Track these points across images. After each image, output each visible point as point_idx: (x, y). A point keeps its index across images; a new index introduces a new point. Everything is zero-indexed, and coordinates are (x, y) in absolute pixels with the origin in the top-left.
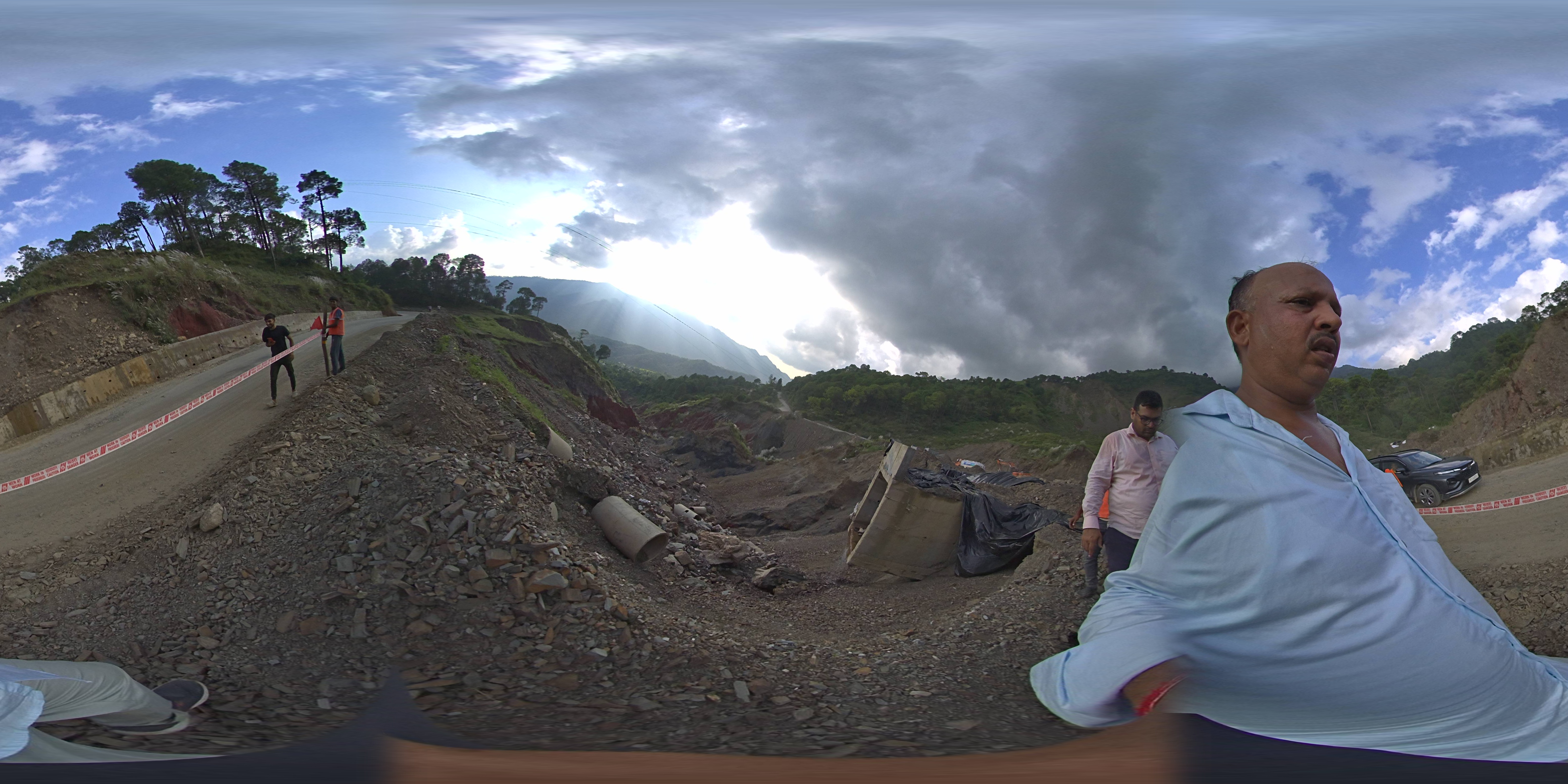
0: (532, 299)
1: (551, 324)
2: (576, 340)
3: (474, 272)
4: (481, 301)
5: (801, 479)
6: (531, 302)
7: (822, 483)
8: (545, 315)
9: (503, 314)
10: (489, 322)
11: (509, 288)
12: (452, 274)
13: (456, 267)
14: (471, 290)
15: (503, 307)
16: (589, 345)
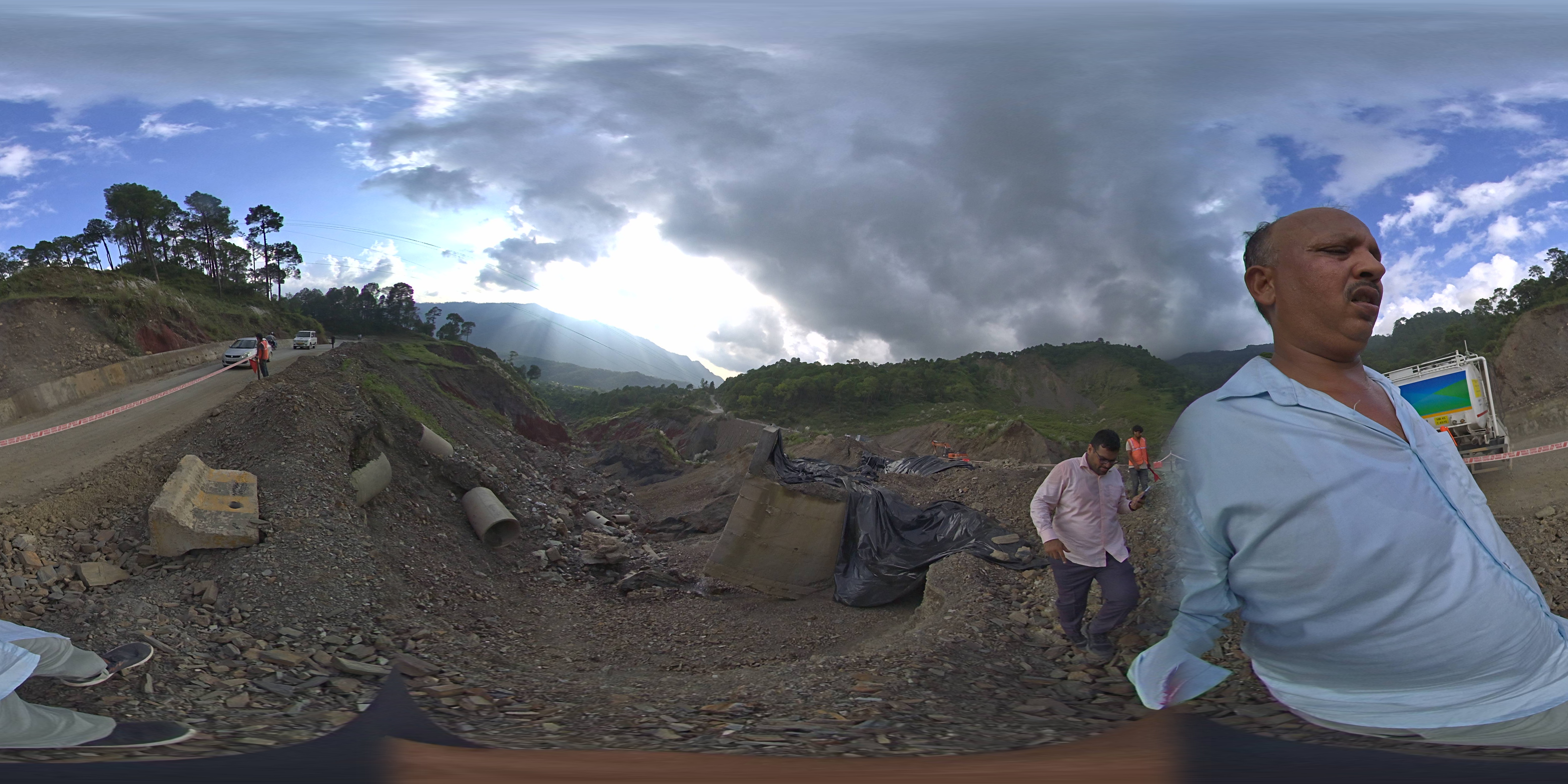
0: (460, 324)
1: (480, 348)
2: (506, 362)
3: (404, 301)
4: (411, 328)
5: (727, 479)
6: (460, 327)
8: (473, 339)
9: (432, 339)
10: (418, 349)
11: (438, 315)
12: (382, 303)
13: (386, 296)
14: (401, 318)
15: (433, 334)
16: (519, 366)
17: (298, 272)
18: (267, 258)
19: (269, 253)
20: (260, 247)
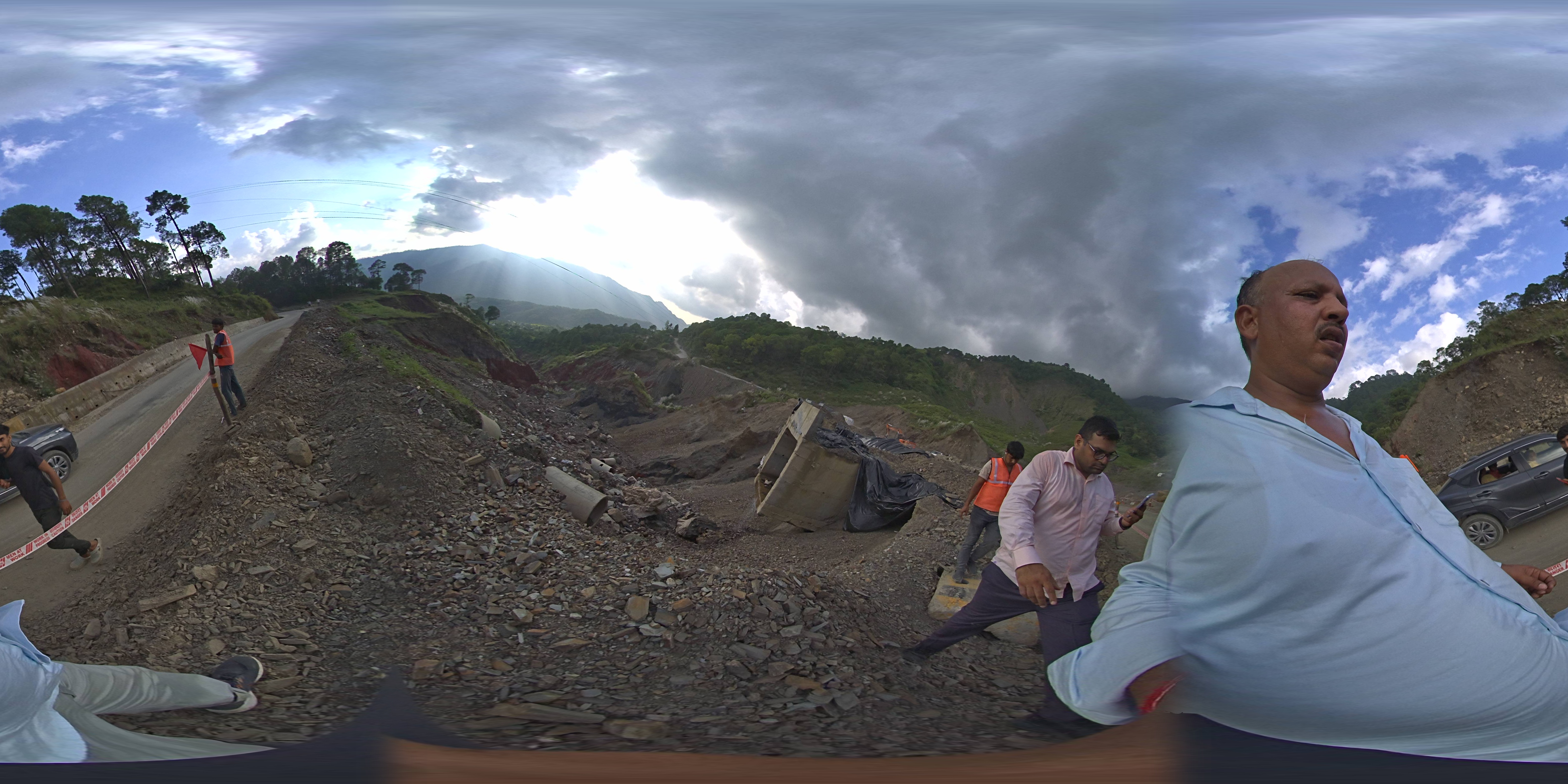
0: (409, 273)
1: (434, 295)
2: (463, 305)
3: (343, 259)
4: (357, 286)
5: (702, 427)
6: (410, 276)
7: (721, 431)
8: (426, 286)
9: (383, 293)
10: (371, 305)
11: (382, 267)
12: (321, 265)
13: (324, 257)
14: (344, 277)
15: (381, 287)
16: (476, 308)
17: (224, 250)
18: (186, 246)
19: (185, 237)
20: (174, 236)
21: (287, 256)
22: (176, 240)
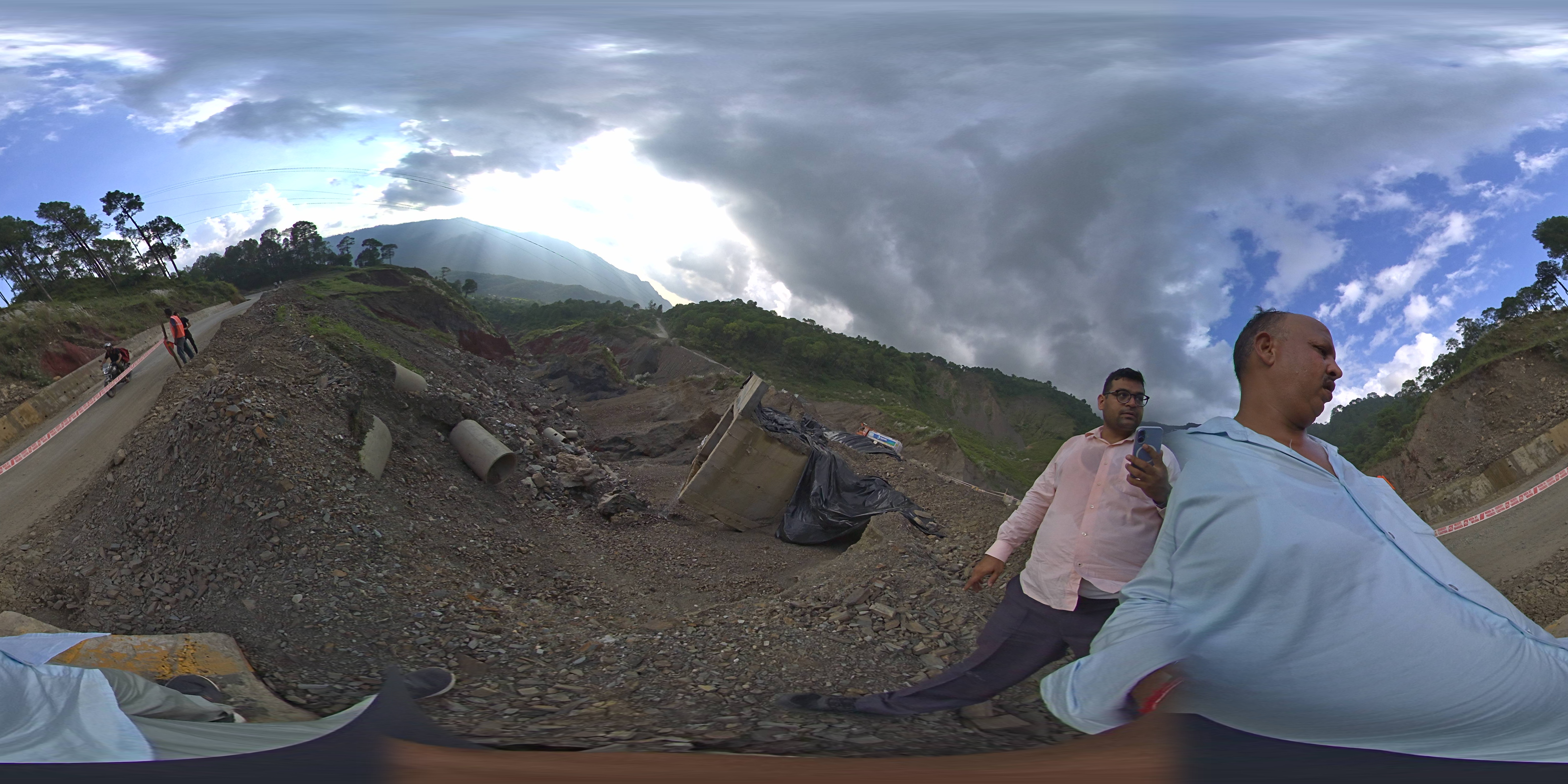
0: (379, 248)
1: (407, 268)
2: (439, 279)
3: (309, 238)
4: (326, 263)
6: (380, 251)
8: (397, 260)
9: (353, 269)
10: (342, 281)
11: (351, 244)
12: (287, 246)
13: (289, 238)
14: (313, 256)
15: (351, 263)
16: (453, 282)
17: (185, 241)
18: (148, 240)
19: (146, 233)
20: (134, 232)
21: (250, 239)
22: (137, 236)
